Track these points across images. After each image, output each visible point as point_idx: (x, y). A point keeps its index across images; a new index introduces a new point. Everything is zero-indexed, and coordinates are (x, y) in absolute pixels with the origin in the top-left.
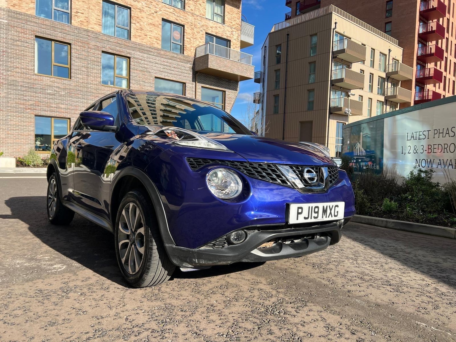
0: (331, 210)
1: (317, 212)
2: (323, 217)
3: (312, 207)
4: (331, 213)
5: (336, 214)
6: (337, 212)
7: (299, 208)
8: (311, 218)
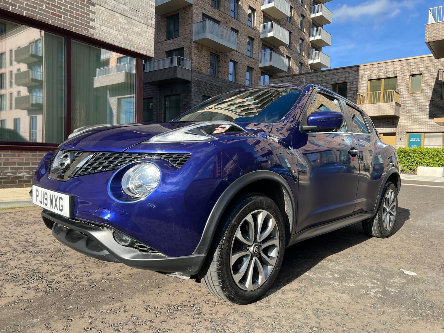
0: (56, 201)
1: (46, 199)
2: (50, 207)
3: (43, 192)
4: (56, 205)
5: (61, 208)
6: (62, 206)
7: (37, 190)
8: (43, 204)
